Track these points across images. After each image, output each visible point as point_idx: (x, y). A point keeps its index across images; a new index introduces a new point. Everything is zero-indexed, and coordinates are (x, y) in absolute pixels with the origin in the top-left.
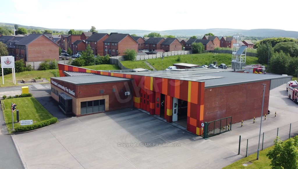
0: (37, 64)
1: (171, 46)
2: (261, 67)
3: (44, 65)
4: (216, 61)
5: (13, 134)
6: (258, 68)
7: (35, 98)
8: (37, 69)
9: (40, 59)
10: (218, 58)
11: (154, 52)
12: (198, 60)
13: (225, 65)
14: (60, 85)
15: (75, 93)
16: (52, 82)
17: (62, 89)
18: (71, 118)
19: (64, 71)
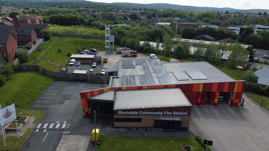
1: (32, 36)
13: (95, 50)
14: (147, 113)
15: (187, 113)
16: (120, 113)
17: (153, 115)
18: (190, 130)
19: (88, 98)
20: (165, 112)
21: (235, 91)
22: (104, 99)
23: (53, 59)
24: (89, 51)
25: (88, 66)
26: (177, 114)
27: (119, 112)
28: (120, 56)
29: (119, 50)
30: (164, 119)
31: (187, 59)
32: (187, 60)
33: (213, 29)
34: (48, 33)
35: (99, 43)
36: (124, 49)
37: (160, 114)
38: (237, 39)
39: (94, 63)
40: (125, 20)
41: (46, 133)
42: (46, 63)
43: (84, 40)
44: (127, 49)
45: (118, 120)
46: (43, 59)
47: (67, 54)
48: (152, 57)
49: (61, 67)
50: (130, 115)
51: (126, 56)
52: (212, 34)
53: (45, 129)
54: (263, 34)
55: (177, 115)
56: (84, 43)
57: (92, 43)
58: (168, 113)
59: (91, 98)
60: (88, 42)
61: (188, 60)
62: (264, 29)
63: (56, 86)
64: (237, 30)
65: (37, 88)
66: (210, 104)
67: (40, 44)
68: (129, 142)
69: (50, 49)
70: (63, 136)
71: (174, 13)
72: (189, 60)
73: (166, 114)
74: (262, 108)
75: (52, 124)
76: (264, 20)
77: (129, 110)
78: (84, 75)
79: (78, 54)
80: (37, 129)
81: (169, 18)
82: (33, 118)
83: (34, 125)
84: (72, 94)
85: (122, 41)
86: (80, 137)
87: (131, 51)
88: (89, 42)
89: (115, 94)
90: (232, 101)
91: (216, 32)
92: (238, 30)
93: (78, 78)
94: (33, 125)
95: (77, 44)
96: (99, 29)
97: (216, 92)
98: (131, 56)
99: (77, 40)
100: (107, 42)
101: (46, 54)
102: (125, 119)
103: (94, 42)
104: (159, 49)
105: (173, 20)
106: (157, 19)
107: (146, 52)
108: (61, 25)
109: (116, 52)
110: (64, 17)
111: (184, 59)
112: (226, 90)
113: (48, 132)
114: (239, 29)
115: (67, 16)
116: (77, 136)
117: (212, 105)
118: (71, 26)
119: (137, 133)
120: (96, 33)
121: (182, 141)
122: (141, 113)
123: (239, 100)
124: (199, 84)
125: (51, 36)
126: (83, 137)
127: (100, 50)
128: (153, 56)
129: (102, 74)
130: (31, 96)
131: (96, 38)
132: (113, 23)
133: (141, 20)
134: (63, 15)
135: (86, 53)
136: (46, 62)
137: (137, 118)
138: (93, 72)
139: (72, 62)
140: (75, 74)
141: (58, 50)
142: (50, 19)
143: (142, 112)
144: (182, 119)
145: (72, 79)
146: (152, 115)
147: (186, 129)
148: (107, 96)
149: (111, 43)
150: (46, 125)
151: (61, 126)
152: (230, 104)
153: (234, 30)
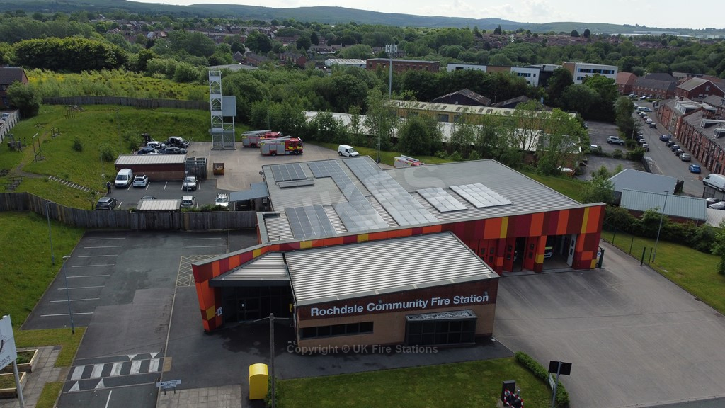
14: (387, 305)
15: (487, 297)
16: (315, 314)
17: (403, 309)
18: (496, 341)
19: (214, 280)
20: (433, 299)
21: (583, 231)
22: (262, 279)
23: (65, 172)
24: (163, 145)
25: (174, 188)
26: (462, 302)
27: (312, 309)
28: (256, 153)
29: (250, 138)
30: (433, 319)
31: (436, 154)
32: (435, 156)
33: (481, 75)
34: (32, 95)
35: (188, 119)
36: (264, 134)
37: (420, 306)
38: (542, 99)
39: (188, 178)
40: (238, 52)
41: (103, 393)
42: (46, 185)
43: (143, 112)
44: (274, 134)
45: (309, 333)
46: (34, 173)
47: (101, 155)
48: (344, 153)
49: (93, 193)
50: (341, 315)
51: (273, 154)
52: (478, 87)
53: (97, 381)
54: (598, 85)
55: (464, 304)
56: (146, 121)
57: (168, 120)
58: (440, 302)
59: (223, 279)
60: (157, 119)
61: (439, 157)
62: (595, 71)
63: (92, 252)
64: (532, 75)
65: (39, 262)
66: (525, 268)
67: (11, 127)
68: (352, 390)
69: (45, 142)
70: (161, 395)
71: (366, 33)
72: (443, 158)
73: (436, 304)
74: (644, 267)
75: (115, 365)
76: (588, 49)
77: (340, 303)
78: (172, 214)
79: (133, 153)
80: (74, 382)
81: (356, 47)
82: (50, 354)
83: (62, 372)
84: (150, 270)
85: (253, 111)
86: (212, 392)
87: (287, 138)
88: (160, 117)
89: (285, 262)
90: (577, 255)
91: (488, 83)
92: (535, 75)
93: (154, 225)
94: (58, 372)
95: (122, 124)
96: (173, 79)
97: (538, 238)
98: (288, 153)
99: (122, 112)
100: (217, 117)
101: (38, 157)
102: (328, 327)
103: (173, 117)
104: (359, 131)
105: (366, 51)
106: (323, 50)
107: (324, 141)
108: (57, 68)
109: (241, 143)
110: (62, 47)
111: (428, 155)
112: (561, 230)
113: (111, 389)
114: (537, 72)
115: (74, 44)
116: (203, 392)
117: (531, 270)
118: (90, 74)
119: (366, 364)
120: (171, 92)
121: (485, 370)
122: (371, 307)
123: (592, 253)
124: (499, 219)
125: (40, 105)
126: (219, 391)
127: (195, 141)
128: (347, 150)
129: (220, 208)
130: (25, 287)
131: (178, 105)
132: (207, 61)
133: (283, 52)
134: (61, 42)
135: (156, 151)
136: (46, 181)
137: (361, 323)
138: (193, 202)
139: (121, 178)
140: (146, 211)
141: (72, 143)
142: (20, 52)
143: (374, 305)
144: (476, 314)
145: (136, 227)
146: (399, 310)
147: (485, 340)
148: (266, 270)
149: (227, 119)
150: (98, 370)
151: (145, 365)
152: (571, 265)
153: (525, 75)
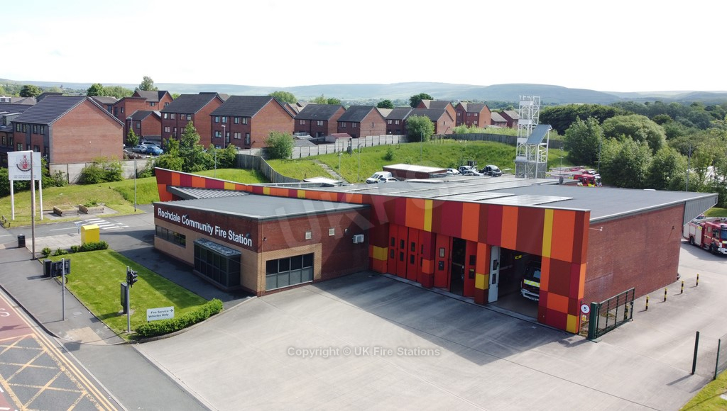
0: (76, 170)
1: (364, 126)
2: (587, 173)
3: (92, 170)
4: (473, 160)
5: (136, 343)
6: (585, 175)
7: (120, 253)
8: (75, 181)
9: (80, 157)
10: (472, 151)
11: (327, 138)
12: (429, 157)
13: (496, 168)
14: (192, 222)
15: (251, 241)
16: (160, 214)
19: (171, 187)
20: (216, 227)
26: (234, 240)
27: (159, 209)
30: (207, 246)
37: (209, 231)
50: (170, 221)
55: (235, 243)
58: (220, 233)
77: (170, 208)
90: (541, 295)
100: (522, 146)
137: (180, 234)
139: (375, 176)
146: (198, 231)
